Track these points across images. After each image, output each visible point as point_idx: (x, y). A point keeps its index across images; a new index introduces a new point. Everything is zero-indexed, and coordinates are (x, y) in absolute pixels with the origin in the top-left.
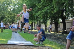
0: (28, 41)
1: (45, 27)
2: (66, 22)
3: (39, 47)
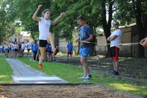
3: (79, 86)
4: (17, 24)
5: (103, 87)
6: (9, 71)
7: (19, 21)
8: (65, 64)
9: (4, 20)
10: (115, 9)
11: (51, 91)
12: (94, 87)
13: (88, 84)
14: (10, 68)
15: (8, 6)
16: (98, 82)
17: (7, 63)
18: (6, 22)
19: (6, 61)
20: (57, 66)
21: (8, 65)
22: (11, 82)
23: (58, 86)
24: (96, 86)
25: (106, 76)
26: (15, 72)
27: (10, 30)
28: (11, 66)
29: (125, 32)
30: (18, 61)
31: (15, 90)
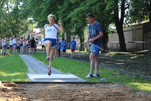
0: (65, 72)
1: (81, 42)
2: (124, 29)
3: (97, 85)
4: (31, 21)
5: (122, 87)
6: (23, 68)
7: (32, 19)
8: (78, 61)
9: (17, 17)
10: (127, 6)
11: (69, 90)
12: (113, 86)
13: (107, 83)
14: (25, 65)
15: (21, 3)
16: (116, 81)
17: (21, 59)
18: (19, 19)
19: (20, 57)
20: (71, 63)
21: (22, 62)
22: (26, 80)
23: (75, 85)
24: (115, 85)
25: (123, 74)
26: (30, 69)
27: (23, 27)
28: (25, 62)
29: (137, 29)
30: (32, 57)
31: (31, 89)
